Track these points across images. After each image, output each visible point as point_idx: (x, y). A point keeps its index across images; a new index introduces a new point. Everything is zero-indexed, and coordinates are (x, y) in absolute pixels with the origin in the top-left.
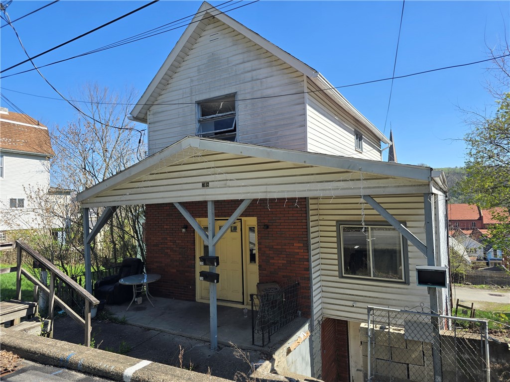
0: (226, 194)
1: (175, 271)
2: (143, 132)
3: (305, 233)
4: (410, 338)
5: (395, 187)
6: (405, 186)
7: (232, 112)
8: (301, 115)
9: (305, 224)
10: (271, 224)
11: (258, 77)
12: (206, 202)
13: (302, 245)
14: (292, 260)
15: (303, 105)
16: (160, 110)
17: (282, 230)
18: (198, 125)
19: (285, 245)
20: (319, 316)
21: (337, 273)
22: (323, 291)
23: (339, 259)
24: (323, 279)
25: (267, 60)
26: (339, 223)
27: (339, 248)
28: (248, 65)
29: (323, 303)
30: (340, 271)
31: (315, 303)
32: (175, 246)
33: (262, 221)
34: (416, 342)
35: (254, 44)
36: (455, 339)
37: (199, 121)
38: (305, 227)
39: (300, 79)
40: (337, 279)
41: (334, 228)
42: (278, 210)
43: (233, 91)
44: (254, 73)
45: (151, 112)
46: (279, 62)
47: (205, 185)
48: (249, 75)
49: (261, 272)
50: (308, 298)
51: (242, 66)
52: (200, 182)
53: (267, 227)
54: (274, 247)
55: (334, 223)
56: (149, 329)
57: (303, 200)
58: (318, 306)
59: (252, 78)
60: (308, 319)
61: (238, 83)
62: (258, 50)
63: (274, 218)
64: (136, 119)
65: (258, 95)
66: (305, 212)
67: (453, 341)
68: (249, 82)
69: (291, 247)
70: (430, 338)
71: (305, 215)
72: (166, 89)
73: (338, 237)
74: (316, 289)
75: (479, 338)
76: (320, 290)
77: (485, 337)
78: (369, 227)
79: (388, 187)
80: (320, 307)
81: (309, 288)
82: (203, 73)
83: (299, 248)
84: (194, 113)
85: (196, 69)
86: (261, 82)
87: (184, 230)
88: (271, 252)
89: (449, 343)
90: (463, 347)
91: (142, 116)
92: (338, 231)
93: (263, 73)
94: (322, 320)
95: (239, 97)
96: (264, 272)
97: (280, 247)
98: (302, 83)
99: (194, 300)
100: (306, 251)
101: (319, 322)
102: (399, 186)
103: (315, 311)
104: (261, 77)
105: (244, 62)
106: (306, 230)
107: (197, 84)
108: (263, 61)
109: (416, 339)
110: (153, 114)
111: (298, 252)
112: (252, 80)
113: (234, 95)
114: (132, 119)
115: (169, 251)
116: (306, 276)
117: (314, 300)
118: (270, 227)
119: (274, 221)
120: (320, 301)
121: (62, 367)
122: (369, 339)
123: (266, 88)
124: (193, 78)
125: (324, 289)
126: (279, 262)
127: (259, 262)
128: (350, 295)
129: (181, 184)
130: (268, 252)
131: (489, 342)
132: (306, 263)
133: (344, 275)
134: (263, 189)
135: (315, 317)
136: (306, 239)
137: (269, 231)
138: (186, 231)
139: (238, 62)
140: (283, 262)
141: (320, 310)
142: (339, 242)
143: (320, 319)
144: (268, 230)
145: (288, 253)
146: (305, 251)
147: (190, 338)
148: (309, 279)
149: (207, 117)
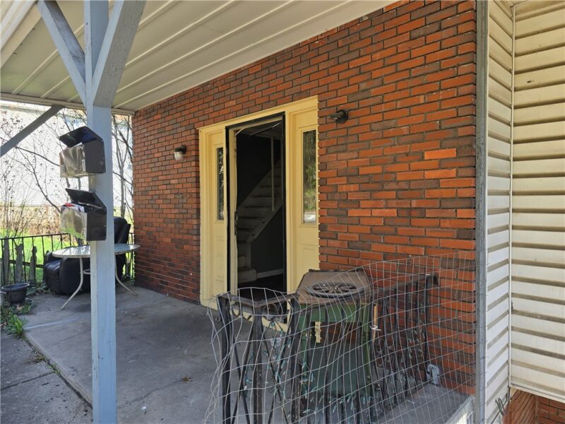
1: (168, 240)
3: (468, 110)
9: (470, 78)
10: (355, 105)
13: (452, 153)
14: (414, 203)
17: (387, 116)
19: (395, 162)
20: (501, 387)
22: (514, 312)
24: (517, 275)
29: (514, 346)
31: (490, 346)
32: (169, 192)
33: (330, 103)
38: (469, 88)
42: (377, 56)
50: (470, 328)
53: (344, 116)
54: (362, 171)
58: (498, 356)
60: (465, 396)
63: (363, 86)
66: (470, 36)
69: (414, 165)
71: (469, 47)
74: (495, 304)
76: (505, 306)
80: (503, 358)
81: (471, 298)
83: (441, 164)
87: (178, 155)
88: (352, 187)
94: (507, 396)
96: (331, 242)
97: (378, 169)
100: (469, 172)
101: (499, 403)
103: (489, 372)
106: (471, 99)
111: (439, 180)
115: (162, 201)
117: (489, 339)
118: (352, 114)
119: (365, 94)
120: (503, 341)
125: (520, 304)
126: (376, 212)
130: (344, 188)
132: (463, 213)
135: (488, 392)
136: (469, 130)
137: (347, 128)
138: (184, 157)
140: (387, 212)
141: (504, 366)
143: (501, 396)
144: (349, 123)
145: (404, 186)
146: (463, 172)
148: (473, 267)
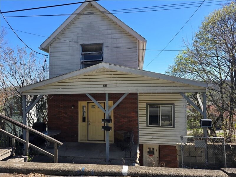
0: (116, 90)
1: (66, 128)
2: (47, 56)
4: (197, 147)
5: (193, 89)
6: (197, 89)
7: (100, 52)
8: (135, 57)
11: (115, 37)
12: (104, 94)
13: (135, 113)
14: (130, 120)
15: (136, 53)
16: (58, 46)
17: (126, 107)
18: (81, 56)
19: (127, 114)
21: (146, 125)
22: (139, 133)
23: (147, 119)
25: (119, 30)
26: (147, 104)
27: (147, 114)
28: (110, 31)
29: (140, 138)
30: (147, 124)
32: (66, 115)
34: (200, 148)
35: (113, 22)
36: (213, 145)
37: (82, 54)
39: (136, 41)
40: (146, 127)
41: (145, 106)
43: (102, 42)
44: (113, 35)
45: (52, 47)
46: (125, 32)
47: (105, 86)
48: (110, 36)
49: (115, 126)
50: (137, 136)
51: (106, 31)
52: (102, 84)
54: (122, 114)
55: (145, 104)
56: (66, 157)
57: (136, 94)
59: (112, 37)
61: (104, 38)
62: (115, 25)
64: (43, 49)
65: (115, 45)
67: (213, 146)
68: (111, 39)
69: (130, 114)
70: (204, 146)
71: (137, 100)
72: (62, 36)
73: (147, 110)
75: (221, 144)
77: (224, 143)
78: (160, 105)
79: (190, 89)
82: (84, 31)
83: (134, 115)
84: (79, 50)
85: (80, 28)
86: (116, 40)
87: (73, 107)
89: (211, 147)
90: (216, 148)
91: (46, 48)
92: (147, 107)
93: (117, 36)
95: (105, 45)
96: (116, 126)
97: (125, 114)
98: (136, 43)
99: (77, 141)
102: (194, 89)
104: (116, 38)
105: (107, 30)
106: (137, 107)
107: (81, 36)
108: (117, 30)
109: (199, 147)
110: (53, 48)
111: (133, 117)
112: (112, 38)
113: (102, 44)
114: (41, 49)
115: (63, 118)
116: (137, 126)
118: (120, 105)
119: (122, 103)
121: (80, 175)
122: (182, 149)
123: (119, 43)
124: (79, 33)
126: (124, 121)
127: (114, 121)
128: (151, 133)
129: (90, 85)
130: (119, 117)
131: (225, 145)
132: (137, 121)
133: (149, 125)
134: (135, 88)
136: (137, 111)
137: (119, 107)
138: (74, 108)
139: (104, 29)
140: (126, 121)
142: (147, 112)
145: (129, 117)
146: (136, 116)
147: (92, 158)
148: (138, 128)
149: (86, 53)
